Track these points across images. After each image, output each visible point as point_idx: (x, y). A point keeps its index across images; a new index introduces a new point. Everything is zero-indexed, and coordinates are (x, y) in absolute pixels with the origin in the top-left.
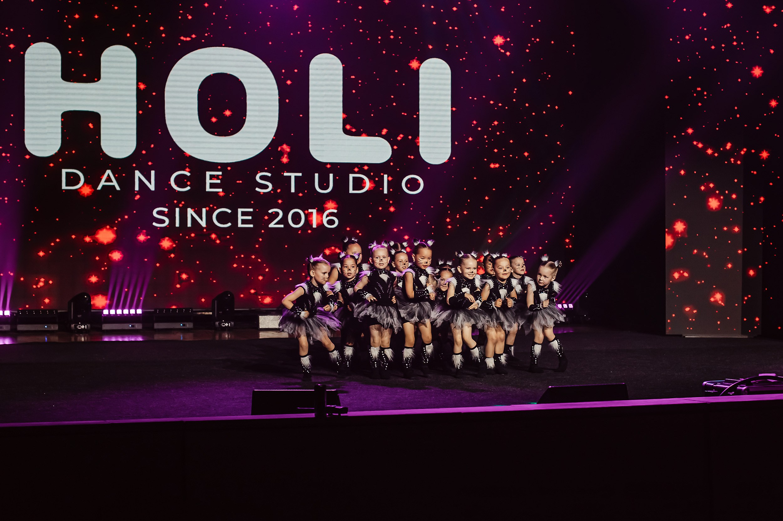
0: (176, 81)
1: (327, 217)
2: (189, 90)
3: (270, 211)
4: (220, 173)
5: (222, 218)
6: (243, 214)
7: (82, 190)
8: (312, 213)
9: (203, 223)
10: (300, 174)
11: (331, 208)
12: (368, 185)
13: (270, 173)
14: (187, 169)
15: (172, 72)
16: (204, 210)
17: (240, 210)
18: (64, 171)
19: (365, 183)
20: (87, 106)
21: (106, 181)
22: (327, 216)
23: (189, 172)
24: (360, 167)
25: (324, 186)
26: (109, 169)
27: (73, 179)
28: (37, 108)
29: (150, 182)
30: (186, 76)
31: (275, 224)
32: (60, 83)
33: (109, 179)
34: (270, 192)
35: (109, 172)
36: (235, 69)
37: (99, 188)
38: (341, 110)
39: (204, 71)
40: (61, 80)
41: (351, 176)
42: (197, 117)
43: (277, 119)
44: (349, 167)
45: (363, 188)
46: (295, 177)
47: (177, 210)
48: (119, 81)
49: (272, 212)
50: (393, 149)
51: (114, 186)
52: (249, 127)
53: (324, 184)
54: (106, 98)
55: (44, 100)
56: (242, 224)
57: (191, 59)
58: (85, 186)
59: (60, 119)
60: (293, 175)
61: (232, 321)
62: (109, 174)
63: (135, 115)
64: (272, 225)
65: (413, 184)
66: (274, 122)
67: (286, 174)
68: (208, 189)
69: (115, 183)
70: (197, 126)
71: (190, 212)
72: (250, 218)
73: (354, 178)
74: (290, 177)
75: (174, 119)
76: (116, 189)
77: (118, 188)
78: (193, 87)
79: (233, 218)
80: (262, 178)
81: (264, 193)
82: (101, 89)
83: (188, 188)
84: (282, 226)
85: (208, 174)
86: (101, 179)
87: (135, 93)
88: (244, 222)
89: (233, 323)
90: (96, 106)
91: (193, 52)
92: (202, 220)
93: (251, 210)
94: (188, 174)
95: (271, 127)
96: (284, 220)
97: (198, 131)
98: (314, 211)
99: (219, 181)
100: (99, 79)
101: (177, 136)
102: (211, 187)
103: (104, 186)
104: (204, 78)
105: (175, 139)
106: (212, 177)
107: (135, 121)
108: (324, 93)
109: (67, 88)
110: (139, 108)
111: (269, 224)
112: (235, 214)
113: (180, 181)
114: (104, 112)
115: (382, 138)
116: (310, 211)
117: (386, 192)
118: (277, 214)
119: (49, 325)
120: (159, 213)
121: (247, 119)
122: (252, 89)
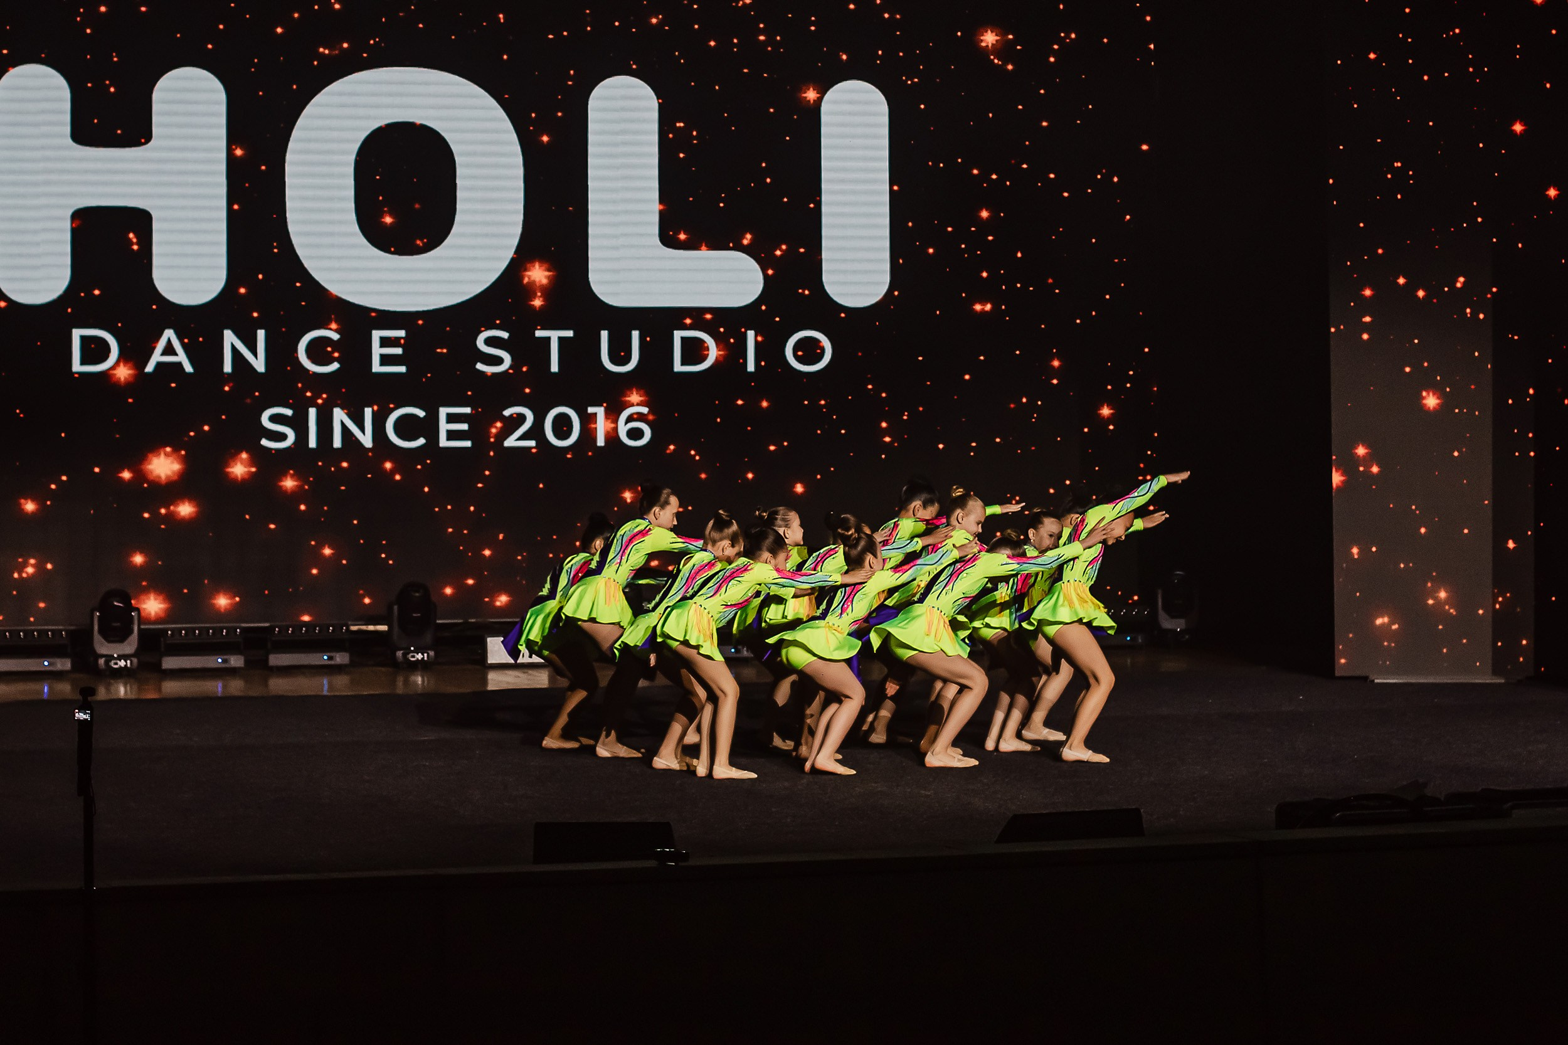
0: (309, 140)
1: (626, 423)
3: (507, 413)
4: (401, 333)
5: (406, 427)
6: (451, 418)
7: (115, 372)
8: (596, 414)
9: (367, 440)
10: (570, 334)
11: (636, 403)
12: (714, 352)
13: (507, 332)
14: (334, 326)
15: (300, 122)
16: (368, 412)
17: (443, 412)
18: (77, 334)
19: (707, 348)
20: (124, 196)
21: (164, 353)
22: (630, 419)
23: (336, 331)
24: (696, 316)
25: (620, 358)
26: (169, 328)
27: (94, 351)
28: (21, 202)
29: (255, 355)
30: (331, 129)
31: (518, 439)
32: (67, 148)
33: (169, 350)
34: (506, 372)
35: (169, 334)
36: (433, 113)
37: (150, 368)
38: (656, 195)
39: (368, 118)
40: (70, 141)
41: (678, 335)
42: (353, 217)
43: (520, 218)
44: (674, 317)
45: (704, 358)
46: (560, 339)
47: (312, 412)
48: (190, 143)
49: (511, 415)
50: (766, 276)
51: (180, 364)
53: (620, 354)
54: (164, 178)
55: (36, 184)
56: (449, 439)
57: (340, 94)
58: (122, 364)
59: (67, 225)
60: (554, 335)
61: (429, 649)
62: (169, 341)
63: (223, 214)
64: (511, 442)
65: (807, 349)
67: (539, 333)
68: (377, 368)
69: (181, 357)
70: (354, 234)
71: (339, 415)
72: (464, 427)
73: (683, 339)
74: (548, 339)
76: (183, 369)
77: (188, 368)
78: (344, 152)
79: (429, 427)
80: (489, 342)
81: (494, 374)
82: (151, 161)
83: (335, 366)
84: (532, 443)
85: (377, 335)
86: (154, 348)
87: (223, 167)
88: (452, 435)
89: (430, 653)
92: (364, 434)
93: (468, 410)
94: (335, 336)
95: (509, 236)
96: (536, 432)
97: (354, 246)
98: (600, 411)
99: (398, 351)
100: (148, 138)
101: (310, 258)
102: (382, 364)
103: (159, 364)
105: (307, 264)
106: (385, 343)
107: (223, 226)
108: (620, 161)
109: (81, 160)
110: (231, 199)
111: (505, 439)
112: (433, 418)
113: (318, 351)
115: (743, 252)
116: (591, 410)
117: (751, 367)
118: (522, 418)
119: (51, 660)
120: (274, 419)
121: (458, 218)
122: (469, 154)
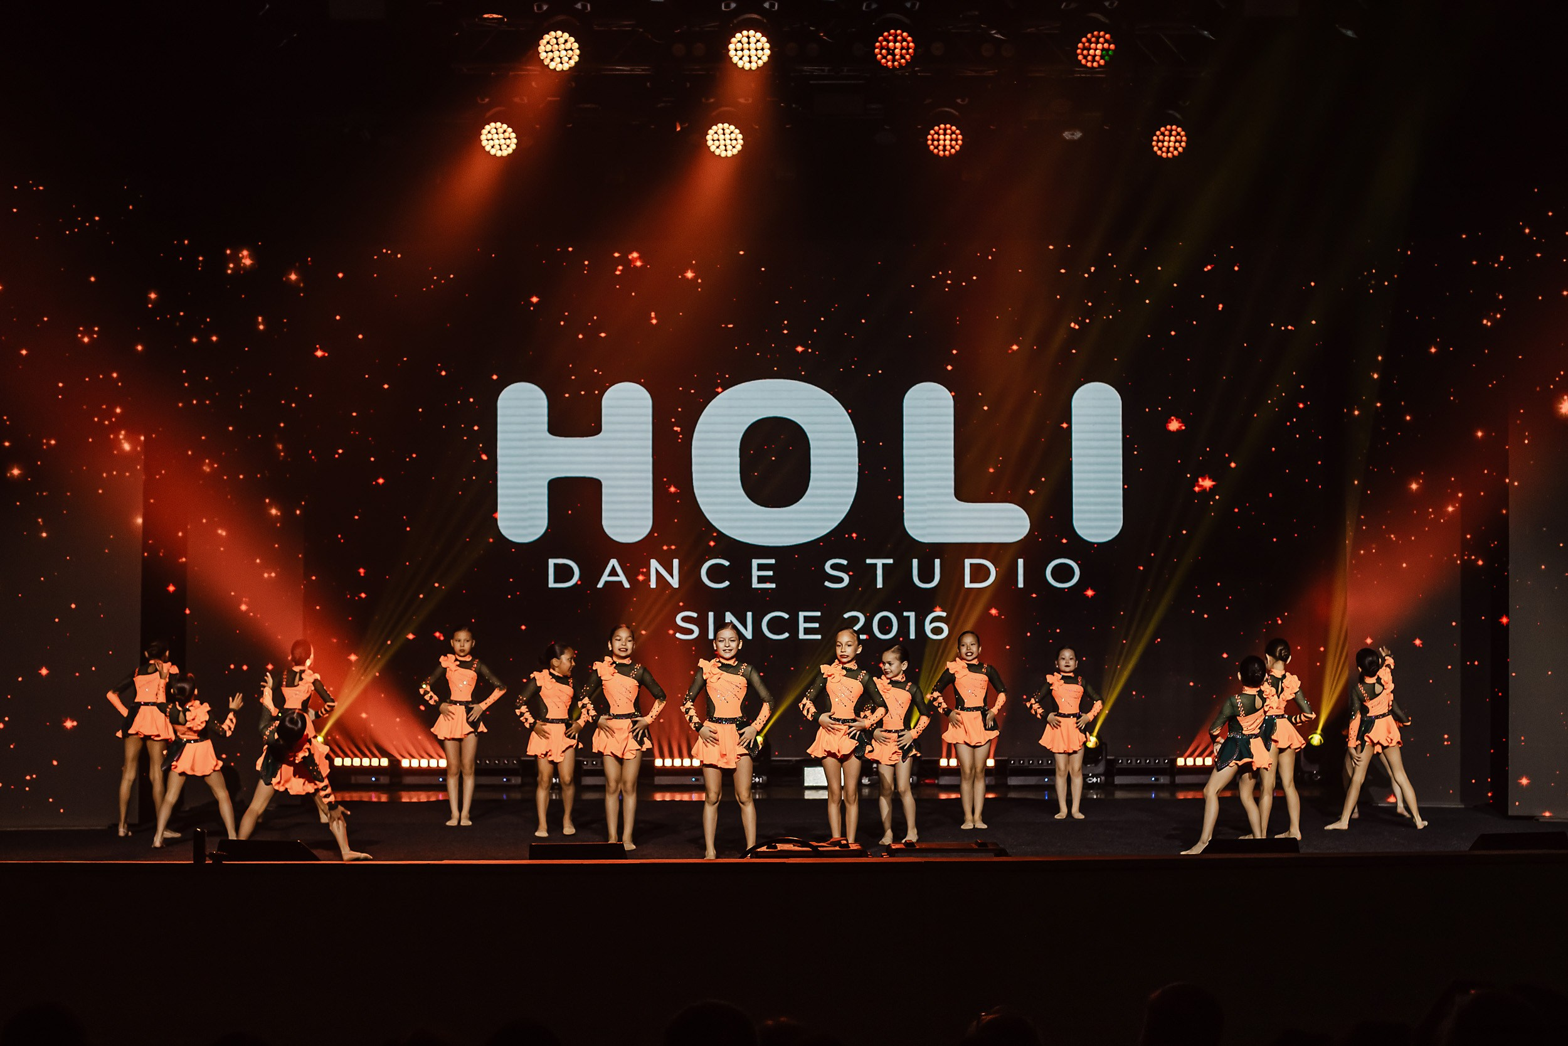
0: (708, 432)
1: (930, 624)
2: (727, 444)
3: (846, 616)
4: (773, 562)
5: (775, 626)
6: (807, 619)
7: (575, 588)
8: (908, 617)
10: (891, 561)
11: (938, 610)
12: (993, 575)
13: (847, 560)
14: (725, 557)
15: (702, 419)
16: (749, 614)
17: (802, 615)
18: (552, 562)
19: (990, 572)
20: (583, 471)
21: (609, 576)
22: (931, 622)
23: (727, 561)
24: (982, 549)
25: (926, 578)
26: (614, 558)
27: (563, 573)
28: (515, 476)
29: (672, 576)
30: (722, 424)
32: (545, 438)
33: (614, 573)
34: (845, 588)
35: (613, 562)
36: (795, 411)
37: (600, 585)
38: (952, 467)
39: (750, 414)
40: (547, 433)
41: (968, 562)
42: (739, 483)
43: (855, 482)
44: (965, 550)
45: (986, 579)
46: (883, 564)
47: (711, 615)
48: (627, 434)
49: (849, 617)
51: (621, 582)
52: (812, 496)
53: (927, 576)
54: (610, 459)
55: (525, 464)
56: (805, 634)
57: (729, 399)
58: (581, 583)
59: (545, 490)
60: (880, 563)
61: (764, 775)
62: (613, 567)
63: (650, 483)
65: (1063, 573)
66: (851, 488)
67: (868, 561)
68: (755, 585)
69: (622, 578)
70: (739, 494)
72: (817, 625)
73: (971, 564)
74: (876, 564)
75: (706, 488)
76: (623, 586)
77: (627, 585)
78: (732, 440)
79: (791, 626)
80: (834, 567)
81: (838, 590)
82: (602, 446)
83: (727, 584)
85: (755, 563)
86: (603, 572)
87: (650, 451)
88: (807, 631)
89: (765, 778)
90: (596, 471)
91: (734, 387)
92: (746, 630)
93: (819, 614)
94: (727, 564)
96: (867, 629)
97: (740, 503)
98: (912, 615)
99: (771, 574)
100: (599, 431)
101: (710, 512)
102: (759, 582)
103: (606, 582)
104: (749, 425)
105: (707, 515)
106: (761, 567)
107: (650, 491)
108: (925, 444)
109: (555, 446)
112: (794, 620)
113: (716, 573)
114: (607, 479)
115: (1015, 504)
116: (905, 614)
117: (1021, 585)
118: (856, 619)
119: (509, 778)
120: (685, 619)
121: (811, 484)
122: (818, 440)
